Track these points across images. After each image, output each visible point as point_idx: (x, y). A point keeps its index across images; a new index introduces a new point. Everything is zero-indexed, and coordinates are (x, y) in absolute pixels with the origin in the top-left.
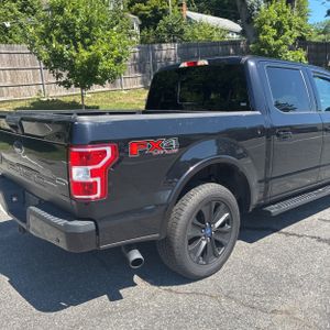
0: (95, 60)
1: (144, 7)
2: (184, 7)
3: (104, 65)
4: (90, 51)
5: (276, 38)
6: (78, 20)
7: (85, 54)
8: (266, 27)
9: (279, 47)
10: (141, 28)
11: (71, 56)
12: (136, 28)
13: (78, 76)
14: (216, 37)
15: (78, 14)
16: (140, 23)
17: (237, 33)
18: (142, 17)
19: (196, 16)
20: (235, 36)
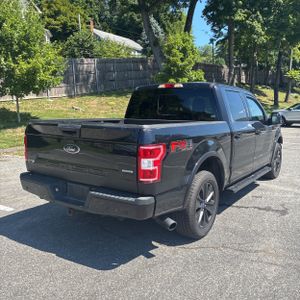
0: (33, 72)
1: (54, 22)
2: (92, 25)
3: (42, 76)
4: (29, 63)
5: (182, 60)
6: (16, 35)
7: (24, 66)
8: (174, 51)
9: (184, 67)
10: (52, 40)
11: (8, 66)
12: (48, 40)
13: (15, 85)
14: (123, 54)
15: (16, 29)
16: (51, 36)
17: (138, 51)
18: (53, 31)
19: (103, 34)
20: (137, 53)
